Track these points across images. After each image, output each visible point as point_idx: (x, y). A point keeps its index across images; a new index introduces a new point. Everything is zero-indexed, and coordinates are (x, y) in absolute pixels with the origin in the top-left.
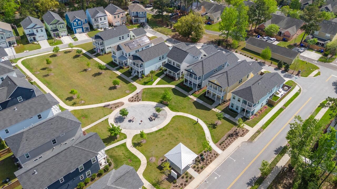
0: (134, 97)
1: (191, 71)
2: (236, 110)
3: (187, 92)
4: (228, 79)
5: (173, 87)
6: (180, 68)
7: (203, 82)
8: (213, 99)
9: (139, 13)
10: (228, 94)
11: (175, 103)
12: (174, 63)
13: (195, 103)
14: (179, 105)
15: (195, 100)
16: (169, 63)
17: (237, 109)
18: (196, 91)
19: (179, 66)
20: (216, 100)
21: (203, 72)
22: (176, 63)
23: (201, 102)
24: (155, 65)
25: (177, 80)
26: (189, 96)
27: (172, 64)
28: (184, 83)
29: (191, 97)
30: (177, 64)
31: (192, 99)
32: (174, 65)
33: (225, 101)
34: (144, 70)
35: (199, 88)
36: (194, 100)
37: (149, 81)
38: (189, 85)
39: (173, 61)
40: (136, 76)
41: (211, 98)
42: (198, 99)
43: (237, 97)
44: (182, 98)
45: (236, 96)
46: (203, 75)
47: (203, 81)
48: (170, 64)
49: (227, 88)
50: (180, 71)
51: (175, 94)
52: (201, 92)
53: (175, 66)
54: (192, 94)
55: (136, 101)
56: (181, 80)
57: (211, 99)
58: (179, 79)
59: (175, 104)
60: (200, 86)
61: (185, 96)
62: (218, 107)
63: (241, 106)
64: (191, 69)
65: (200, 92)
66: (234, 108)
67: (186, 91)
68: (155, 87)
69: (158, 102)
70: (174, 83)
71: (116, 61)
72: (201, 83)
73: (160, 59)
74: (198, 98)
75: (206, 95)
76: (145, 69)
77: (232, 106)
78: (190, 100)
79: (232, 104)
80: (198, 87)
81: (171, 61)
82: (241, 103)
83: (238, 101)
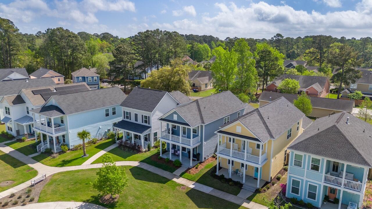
0: (17, 196)
1: (175, 118)
2: (311, 200)
3: (168, 173)
4: (264, 123)
5: (135, 164)
6: (149, 124)
7: (204, 143)
8: (235, 179)
9: (87, 77)
10: (272, 160)
11: (137, 198)
12: (136, 115)
13: (192, 194)
14: (147, 202)
15: (192, 186)
16: (126, 120)
17: (312, 195)
18: (189, 169)
19: (147, 119)
20: (244, 182)
21: (202, 118)
22: (141, 113)
23: (207, 190)
24: (95, 125)
25: (145, 152)
26: (175, 180)
27: (133, 120)
28: (161, 155)
29: (181, 181)
30: (144, 115)
31: (183, 185)
32: (136, 120)
33: (267, 183)
34: (67, 134)
35: (197, 162)
36: (188, 188)
37: (77, 159)
38: (172, 158)
39: (133, 111)
40: (47, 149)
41: (230, 177)
42: (198, 184)
43: (307, 158)
44: (155, 184)
45: (305, 155)
46: (202, 126)
47: (205, 140)
48: (128, 120)
49: (270, 142)
50: (150, 131)
51: (136, 178)
52: (203, 169)
53: (140, 122)
54: (181, 176)
55: (19, 203)
56: (153, 151)
57: (230, 180)
58: (149, 150)
59: (136, 201)
60: (197, 157)
61: (164, 180)
62: (255, 198)
63: (323, 184)
64: (175, 113)
65: (199, 169)
66: (303, 195)
67: (166, 169)
68: (87, 168)
69: (87, 201)
70: (138, 157)
71: (11, 131)
72: (201, 146)
73: (107, 115)
74: (197, 182)
75: (217, 173)
76: (70, 131)
77: (295, 190)
78: (177, 188)
79: (296, 183)
80: (193, 160)
81: (130, 113)
82: (322, 172)
83: (312, 169)
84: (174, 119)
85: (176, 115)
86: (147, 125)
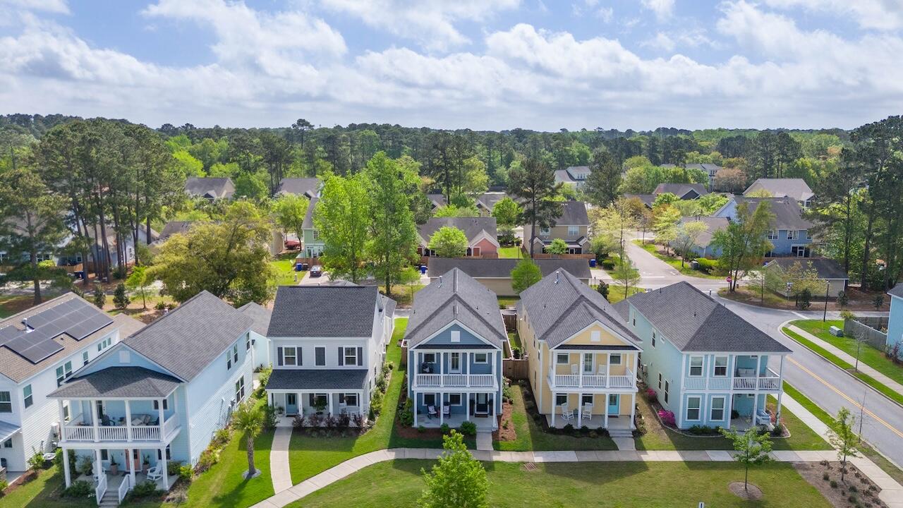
1: (455, 337)
2: (716, 422)
4: (610, 318)
6: (361, 365)
8: (592, 426)
12: (319, 352)
15: (539, 459)
16: (285, 367)
17: (718, 414)
18: (494, 433)
19: (352, 355)
20: (606, 426)
21: (493, 329)
22: (332, 345)
23: (568, 456)
24: (217, 396)
25: (370, 427)
27: (309, 364)
28: (416, 424)
29: (508, 457)
30: (344, 347)
31: (523, 463)
32: (321, 362)
34: (183, 433)
36: (536, 464)
37: (243, 486)
39: (309, 345)
41: (580, 424)
42: (542, 453)
43: (710, 359)
45: (706, 356)
48: (296, 367)
52: (516, 426)
53: (332, 365)
54: (497, 449)
56: (381, 422)
57: (586, 429)
63: (732, 392)
64: (456, 327)
65: (511, 428)
66: (705, 418)
73: (229, 366)
74: (535, 450)
75: (553, 425)
76: (191, 423)
77: (694, 414)
78: (521, 469)
79: (694, 402)
81: (300, 350)
82: (730, 376)
83: (716, 373)
84: (452, 341)
85: (458, 333)
86: (355, 367)
